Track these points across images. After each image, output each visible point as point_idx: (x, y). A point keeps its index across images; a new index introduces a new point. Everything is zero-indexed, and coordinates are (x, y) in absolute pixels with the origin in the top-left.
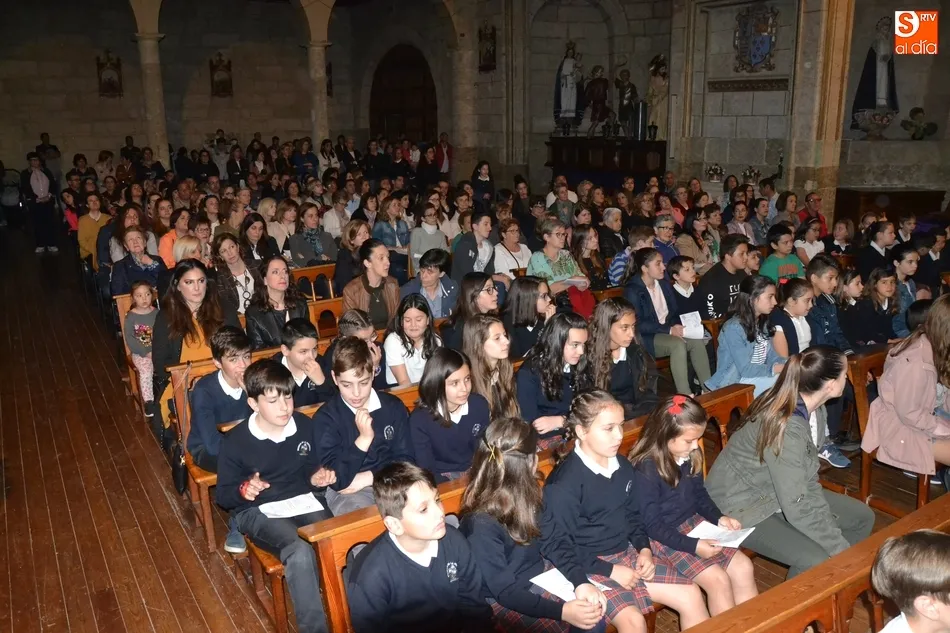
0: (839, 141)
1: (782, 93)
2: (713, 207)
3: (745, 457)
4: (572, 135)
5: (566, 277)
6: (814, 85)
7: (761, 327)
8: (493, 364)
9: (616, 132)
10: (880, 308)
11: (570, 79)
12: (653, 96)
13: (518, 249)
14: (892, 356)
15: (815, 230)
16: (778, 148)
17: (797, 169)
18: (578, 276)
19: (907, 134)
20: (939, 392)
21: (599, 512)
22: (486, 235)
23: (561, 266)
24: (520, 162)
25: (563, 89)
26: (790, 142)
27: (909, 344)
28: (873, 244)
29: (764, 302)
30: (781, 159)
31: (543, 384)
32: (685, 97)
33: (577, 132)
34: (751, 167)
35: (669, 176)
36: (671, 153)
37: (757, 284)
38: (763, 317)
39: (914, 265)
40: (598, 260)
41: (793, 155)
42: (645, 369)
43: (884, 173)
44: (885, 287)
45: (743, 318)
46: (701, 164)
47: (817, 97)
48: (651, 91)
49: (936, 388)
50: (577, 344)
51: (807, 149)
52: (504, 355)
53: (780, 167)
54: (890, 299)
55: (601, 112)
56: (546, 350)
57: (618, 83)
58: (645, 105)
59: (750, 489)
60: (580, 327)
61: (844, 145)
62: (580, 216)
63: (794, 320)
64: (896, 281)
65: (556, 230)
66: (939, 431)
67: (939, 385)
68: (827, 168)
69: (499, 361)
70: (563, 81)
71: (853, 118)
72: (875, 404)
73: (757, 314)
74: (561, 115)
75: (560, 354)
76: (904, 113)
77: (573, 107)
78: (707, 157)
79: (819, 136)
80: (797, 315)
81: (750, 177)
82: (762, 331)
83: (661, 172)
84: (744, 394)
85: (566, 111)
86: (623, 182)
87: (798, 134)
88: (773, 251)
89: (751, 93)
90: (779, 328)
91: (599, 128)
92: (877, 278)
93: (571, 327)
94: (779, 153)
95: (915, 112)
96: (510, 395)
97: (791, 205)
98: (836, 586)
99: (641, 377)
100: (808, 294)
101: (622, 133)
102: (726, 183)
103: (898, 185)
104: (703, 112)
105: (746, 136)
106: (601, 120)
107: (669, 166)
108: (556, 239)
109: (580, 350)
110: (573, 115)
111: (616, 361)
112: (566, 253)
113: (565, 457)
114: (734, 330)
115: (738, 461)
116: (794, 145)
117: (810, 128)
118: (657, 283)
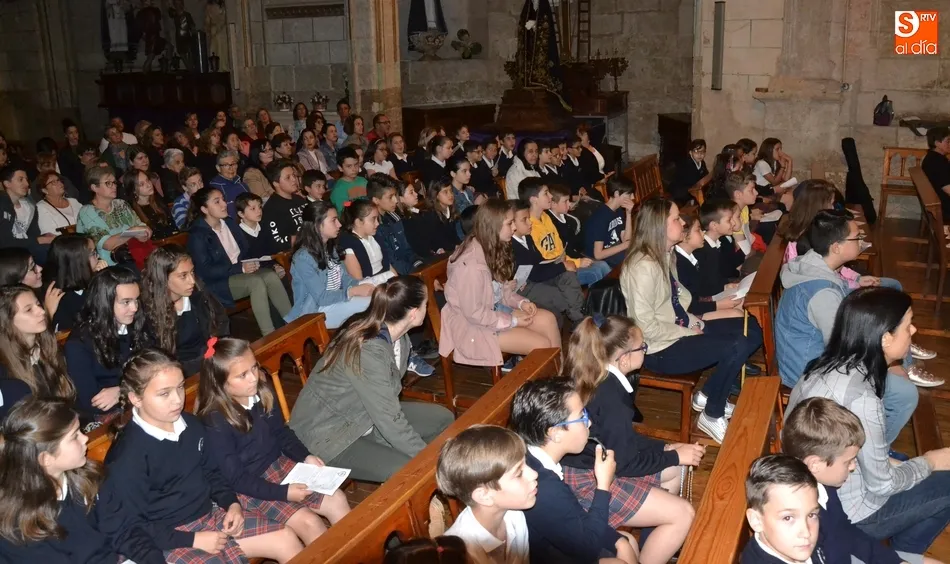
0: (398, 62)
1: (340, 18)
2: (284, 137)
3: (329, 384)
4: (127, 71)
5: (124, 230)
6: (367, 9)
7: (331, 253)
8: (30, 341)
9: (176, 65)
10: (444, 217)
11: (117, 9)
12: (211, 25)
13: (67, 204)
14: (452, 262)
15: (382, 150)
16: (343, 73)
17: (363, 93)
18: (137, 226)
19: (458, 54)
20: (496, 288)
21: (172, 479)
22: (21, 191)
23: (116, 218)
24: (68, 105)
25: (111, 22)
26: (352, 64)
27: (464, 248)
28: (434, 158)
29: (329, 227)
30: (347, 83)
31: (97, 351)
32: (244, 26)
33: (131, 68)
34: (318, 94)
35: (236, 109)
36: (236, 83)
37: (317, 210)
38: (331, 242)
39: (468, 174)
40: (159, 205)
41: (357, 78)
42: (212, 315)
43: (443, 91)
44: (445, 197)
45: (312, 247)
46: (269, 94)
47: (372, 21)
48: (208, 20)
49: (492, 285)
50: (128, 301)
51: (369, 71)
52: (41, 328)
53: (347, 91)
54: (451, 207)
55: (157, 46)
56: (94, 313)
57: (172, 13)
58: (204, 36)
59: (335, 416)
60: (128, 282)
61: (403, 66)
62: (136, 160)
63: (363, 241)
64: (453, 190)
65: (104, 179)
66: (501, 324)
67: (494, 282)
68: (390, 90)
69: (38, 336)
70: (109, 11)
71: (409, 40)
72: (445, 310)
73: (325, 240)
74: (111, 50)
75: (110, 315)
76: (453, 35)
77: (124, 39)
78: (275, 86)
79: (379, 60)
80: (366, 236)
81: (319, 103)
82: (332, 257)
83: (227, 104)
84: (315, 323)
85: (116, 45)
86: (186, 119)
87: (359, 58)
88: (342, 174)
89: (310, 19)
90: (350, 252)
91: (155, 63)
92: (438, 190)
93: (118, 283)
94: (344, 77)
95: (462, 33)
96: (59, 371)
97: (358, 128)
98: (408, 493)
99: (210, 325)
100: (373, 213)
101: (182, 66)
102: (295, 111)
103: (456, 101)
104: (264, 40)
105: (310, 62)
106: (157, 52)
107: (235, 98)
108: (105, 188)
109: (133, 307)
110: (126, 49)
111: (180, 313)
112: (121, 202)
113: (123, 429)
114: (304, 260)
115: (322, 389)
116: (356, 68)
117: (370, 52)
118: (223, 222)
